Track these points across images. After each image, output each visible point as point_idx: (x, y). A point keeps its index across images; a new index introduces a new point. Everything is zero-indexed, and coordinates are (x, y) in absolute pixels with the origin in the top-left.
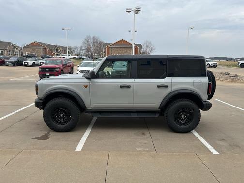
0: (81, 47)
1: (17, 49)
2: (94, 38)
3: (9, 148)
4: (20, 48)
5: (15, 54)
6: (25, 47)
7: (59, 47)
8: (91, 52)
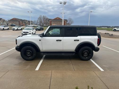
0: (37, 21)
1: (5, 22)
2: (43, 16)
3: (3, 70)
4: (7, 21)
5: (4, 24)
6: (9, 21)
7: (26, 21)
8: (42, 23)
